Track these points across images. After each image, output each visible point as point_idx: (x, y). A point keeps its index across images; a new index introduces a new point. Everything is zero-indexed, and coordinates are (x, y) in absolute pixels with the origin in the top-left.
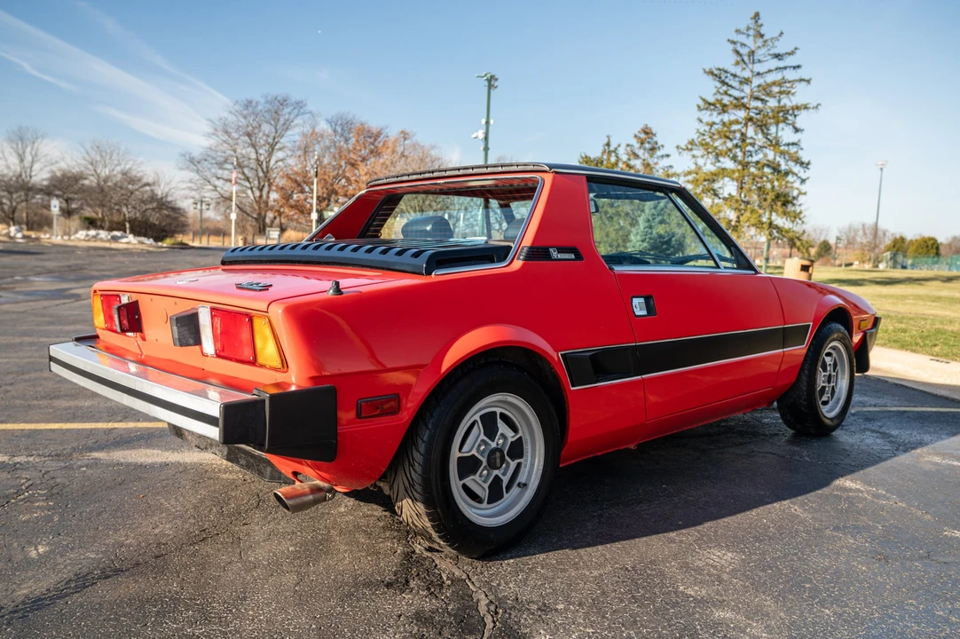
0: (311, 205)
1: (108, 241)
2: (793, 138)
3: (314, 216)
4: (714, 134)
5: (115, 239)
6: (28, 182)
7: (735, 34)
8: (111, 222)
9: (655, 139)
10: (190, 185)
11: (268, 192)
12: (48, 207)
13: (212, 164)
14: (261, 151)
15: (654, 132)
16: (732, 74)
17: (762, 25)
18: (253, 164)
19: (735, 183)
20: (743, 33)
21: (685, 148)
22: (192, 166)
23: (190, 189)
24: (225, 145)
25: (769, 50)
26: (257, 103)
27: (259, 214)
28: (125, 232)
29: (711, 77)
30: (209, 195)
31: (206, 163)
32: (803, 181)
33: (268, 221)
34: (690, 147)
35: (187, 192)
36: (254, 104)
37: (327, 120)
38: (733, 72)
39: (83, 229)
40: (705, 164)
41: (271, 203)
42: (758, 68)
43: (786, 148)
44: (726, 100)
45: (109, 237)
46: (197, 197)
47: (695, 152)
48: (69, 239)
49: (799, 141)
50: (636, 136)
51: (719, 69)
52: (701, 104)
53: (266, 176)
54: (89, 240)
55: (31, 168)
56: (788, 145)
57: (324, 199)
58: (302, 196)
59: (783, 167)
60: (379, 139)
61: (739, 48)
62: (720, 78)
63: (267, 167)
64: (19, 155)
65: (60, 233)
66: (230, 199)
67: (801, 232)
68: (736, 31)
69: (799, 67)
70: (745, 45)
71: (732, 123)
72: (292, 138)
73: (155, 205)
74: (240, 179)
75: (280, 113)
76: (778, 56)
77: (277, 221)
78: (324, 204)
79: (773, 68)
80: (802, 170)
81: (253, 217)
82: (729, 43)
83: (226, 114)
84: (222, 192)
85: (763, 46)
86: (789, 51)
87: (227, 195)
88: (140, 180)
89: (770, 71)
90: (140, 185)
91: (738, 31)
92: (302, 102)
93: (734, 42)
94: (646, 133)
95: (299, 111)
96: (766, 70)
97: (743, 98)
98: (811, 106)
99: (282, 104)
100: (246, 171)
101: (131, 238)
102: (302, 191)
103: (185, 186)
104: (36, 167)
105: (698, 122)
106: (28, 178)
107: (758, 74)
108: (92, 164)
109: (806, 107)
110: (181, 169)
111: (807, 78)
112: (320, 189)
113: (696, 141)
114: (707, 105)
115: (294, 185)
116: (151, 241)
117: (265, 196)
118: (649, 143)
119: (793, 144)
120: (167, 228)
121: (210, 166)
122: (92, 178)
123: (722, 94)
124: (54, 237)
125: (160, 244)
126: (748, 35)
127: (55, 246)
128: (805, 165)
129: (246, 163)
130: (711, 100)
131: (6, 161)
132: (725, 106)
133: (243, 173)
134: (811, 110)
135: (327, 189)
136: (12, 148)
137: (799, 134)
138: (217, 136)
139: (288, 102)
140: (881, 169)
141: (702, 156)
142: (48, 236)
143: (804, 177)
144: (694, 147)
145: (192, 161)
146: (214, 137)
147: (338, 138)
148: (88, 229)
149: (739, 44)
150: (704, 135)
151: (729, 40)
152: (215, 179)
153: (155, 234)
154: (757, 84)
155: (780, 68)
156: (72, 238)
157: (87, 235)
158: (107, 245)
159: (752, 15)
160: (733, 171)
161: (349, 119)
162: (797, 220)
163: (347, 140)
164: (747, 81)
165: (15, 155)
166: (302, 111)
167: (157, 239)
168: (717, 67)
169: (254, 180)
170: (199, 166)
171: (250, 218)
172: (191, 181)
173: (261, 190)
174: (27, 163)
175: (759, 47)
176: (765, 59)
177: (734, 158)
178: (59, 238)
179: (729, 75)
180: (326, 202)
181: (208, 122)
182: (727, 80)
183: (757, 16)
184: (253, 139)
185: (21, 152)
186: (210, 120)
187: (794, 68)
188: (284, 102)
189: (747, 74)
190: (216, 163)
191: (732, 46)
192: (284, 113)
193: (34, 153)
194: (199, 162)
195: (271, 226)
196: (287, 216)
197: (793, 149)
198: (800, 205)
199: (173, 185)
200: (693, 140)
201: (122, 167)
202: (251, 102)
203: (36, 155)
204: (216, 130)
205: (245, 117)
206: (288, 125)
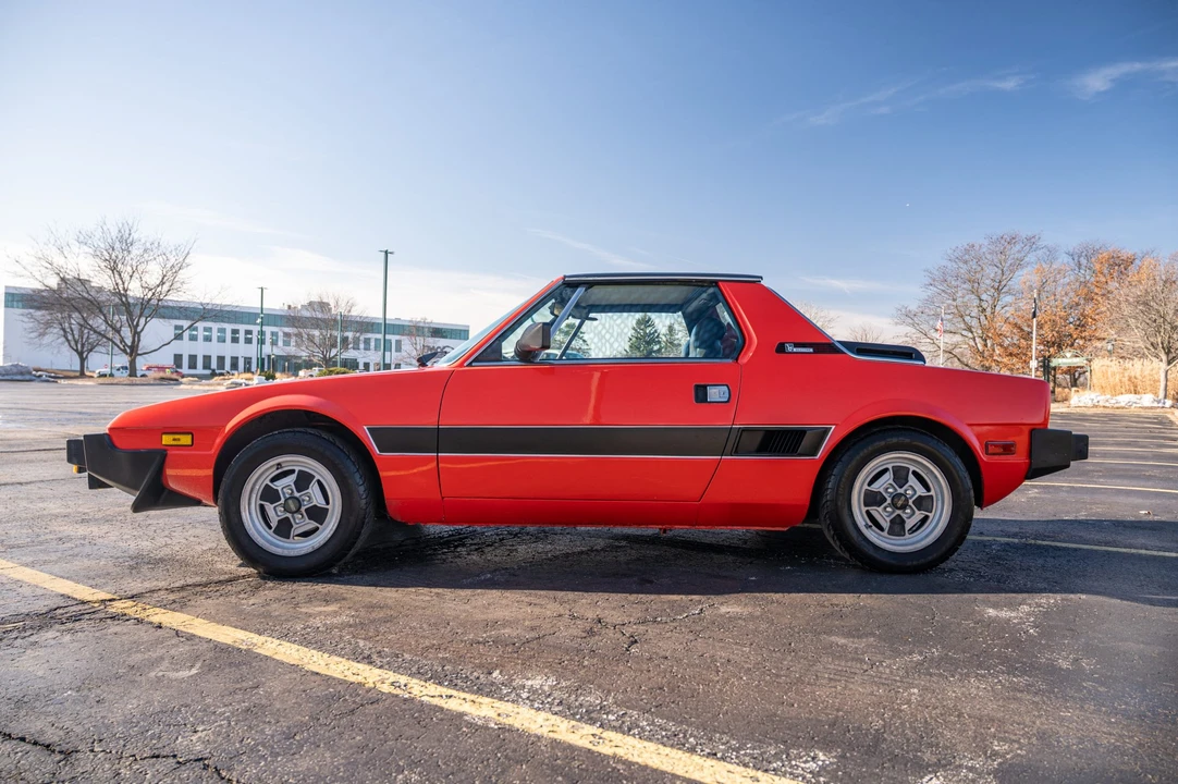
3: (1033, 364)
13: (929, 316)
14: (984, 297)
18: (976, 311)
24: (944, 294)
26: (980, 246)
31: (923, 315)
36: (977, 247)
37: (1068, 253)
53: (991, 324)
57: (1055, 344)
60: (1131, 266)
63: (992, 313)
72: (1023, 278)
74: (961, 329)
75: (1007, 253)
78: (1052, 350)
83: (945, 263)
92: (1035, 236)
95: (1031, 247)
99: (1009, 243)
100: (967, 319)
115: (1015, 331)
121: (927, 318)
129: (967, 311)
133: (965, 323)
135: (1057, 332)
138: (935, 286)
139: (1017, 239)
145: (908, 314)
146: (932, 287)
161: (1096, 248)
166: (1035, 246)
169: (977, 329)
173: (985, 339)
181: (927, 273)
184: (976, 285)
186: (927, 270)
188: (1012, 240)
192: (1012, 251)
194: (915, 315)
202: (973, 246)
204: (934, 280)
205: (966, 262)
206: (1019, 264)
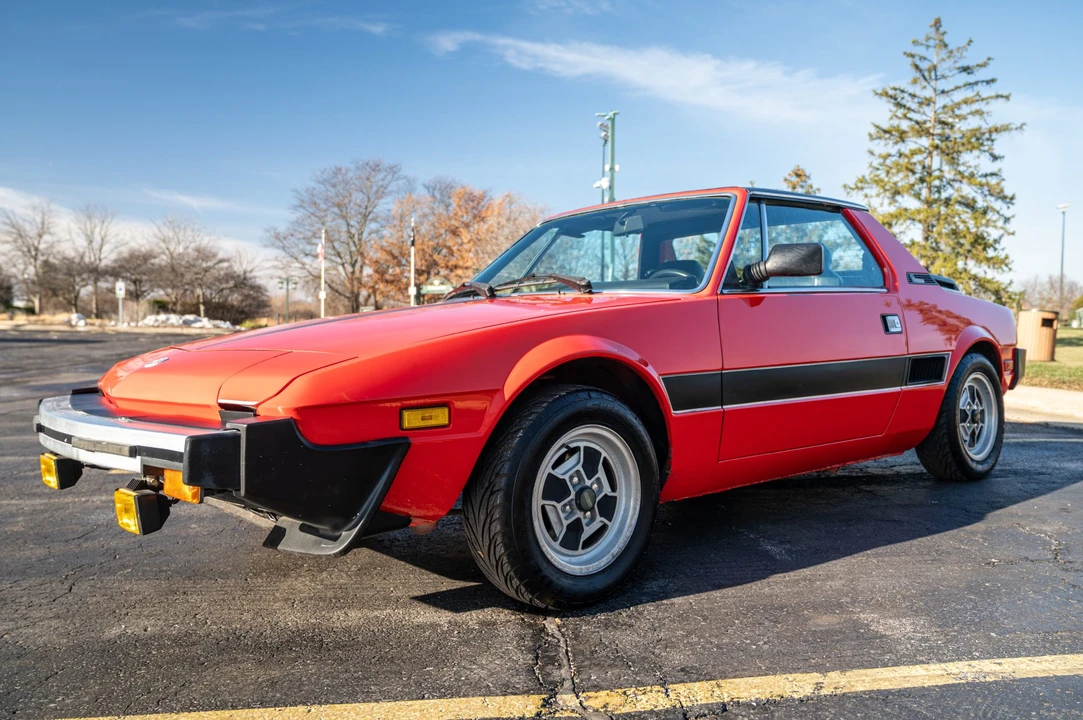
0: (408, 278)
1: (180, 326)
2: (993, 167)
3: (412, 291)
4: (891, 168)
5: (187, 323)
6: (97, 266)
7: (912, 46)
8: (184, 304)
9: (809, 182)
10: (275, 263)
11: (361, 267)
12: (112, 291)
13: (299, 239)
14: (352, 223)
15: (807, 174)
16: (910, 94)
17: (945, 33)
18: (344, 236)
19: (920, 226)
20: (922, 44)
21: (854, 186)
22: (278, 243)
23: (275, 267)
24: (313, 218)
25: (956, 62)
26: (347, 170)
27: (352, 292)
28: (199, 315)
29: (884, 99)
30: (296, 271)
31: (293, 238)
32: (1007, 220)
33: (361, 299)
34: (860, 185)
35: (272, 272)
36: (343, 171)
37: (424, 186)
38: (911, 91)
39: (152, 314)
40: (882, 205)
41: (365, 280)
42: (941, 85)
43: (984, 180)
44: (905, 125)
45: (181, 322)
46: (284, 276)
47: (866, 191)
48: (137, 326)
49: (1000, 170)
50: (786, 180)
51: (895, 89)
52: (873, 131)
53: (358, 251)
54: (158, 326)
55: (100, 250)
56: (986, 176)
57: (423, 271)
58: (398, 270)
59: (981, 204)
60: (482, 204)
61: (918, 62)
62: (896, 99)
63: (360, 240)
64: (87, 235)
65: (127, 318)
66: (319, 277)
67: (1008, 281)
68: (914, 42)
69: (993, 81)
70: (925, 59)
71: (914, 153)
72: (386, 206)
73: (232, 283)
74: (330, 254)
75: (372, 180)
76: (966, 69)
77: (372, 300)
78: (422, 278)
79: (961, 84)
80: (1005, 206)
81: (345, 296)
82: (905, 57)
83: (312, 184)
84: (311, 270)
85: (949, 57)
86: (980, 62)
87: (315, 273)
88: (215, 255)
89: (957, 88)
90: (214, 261)
91: (915, 43)
92: (396, 166)
93: (912, 56)
94: (798, 175)
95: (393, 176)
96: (952, 87)
97: (925, 122)
98: (1014, 127)
99: (373, 170)
100: (336, 244)
101: (205, 322)
102: (399, 264)
103: (269, 264)
104: (106, 248)
105: (868, 155)
106: (97, 262)
107: (943, 92)
108: (164, 241)
109: (1006, 128)
110: (266, 246)
111: (1005, 94)
112: (418, 260)
113: (867, 177)
114: (882, 134)
115: (389, 258)
116: (228, 324)
117: (357, 272)
118: (802, 187)
119: (992, 174)
120: (246, 309)
121: (296, 242)
122: (164, 257)
123: (900, 118)
124: (120, 324)
125: (238, 327)
126: (928, 46)
127: (118, 333)
128: (1009, 200)
129: (337, 237)
130: (886, 126)
131: (74, 243)
132: (904, 132)
133: (334, 248)
134: (1014, 132)
135: (426, 261)
136: (80, 228)
137: (998, 162)
138: (304, 208)
139: (381, 167)
140: (1064, 213)
141: (878, 195)
142: (113, 323)
143: (1008, 214)
144: (866, 185)
145: (277, 237)
146: (301, 209)
147: (437, 204)
148: (158, 313)
149: (917, 58)
150: (878, 169)
151: (905, 53)
152: (302, 255)
153: (233, 317)
154: (942, 105)
155: (970, 84)
156: (140, 324)
157: (157, 320)
158: (178, 331)
159: (932, 22)
160: (919, 212)
161: (448, 182)
162: (1003, 266)
163: (447, 206)
164: (928, 102)
165: (84, 237)
166: (396, 176)
167: (235, 322)
168: (892, 85)
169: (345, 255)
170: (285, 242)
171: (342, 298)
172: (276, 259)
173: (353, 265)
174: (96, 245)
175: (943, 60)
176: (950, 74)
177: (918, 196)
178: (126, 324)
179: (906, 95)
180: (425, 276)
181: (295, 194)
182: (904, 102)
183: (937, 24)
184: (344, 210)
185: (89, 233)
186: (295, 191)
187: (988, 82)
188: (376, 168)
189: (928, 93)
190: (304, 238)
191: (910, 60)
192: (377, 179)
193: (103, 233)
194: (285, 238)
195: (366, 305)
196: (382, 293)
197: (993, 181)
198: (1003, 249)
199: (256, 262)
200: (864, 177)
201: (198, 243)
202: (340, 169)
203: (105, 236)
204: (303, 201)
205: (334, 186)
206: (381, 193)
